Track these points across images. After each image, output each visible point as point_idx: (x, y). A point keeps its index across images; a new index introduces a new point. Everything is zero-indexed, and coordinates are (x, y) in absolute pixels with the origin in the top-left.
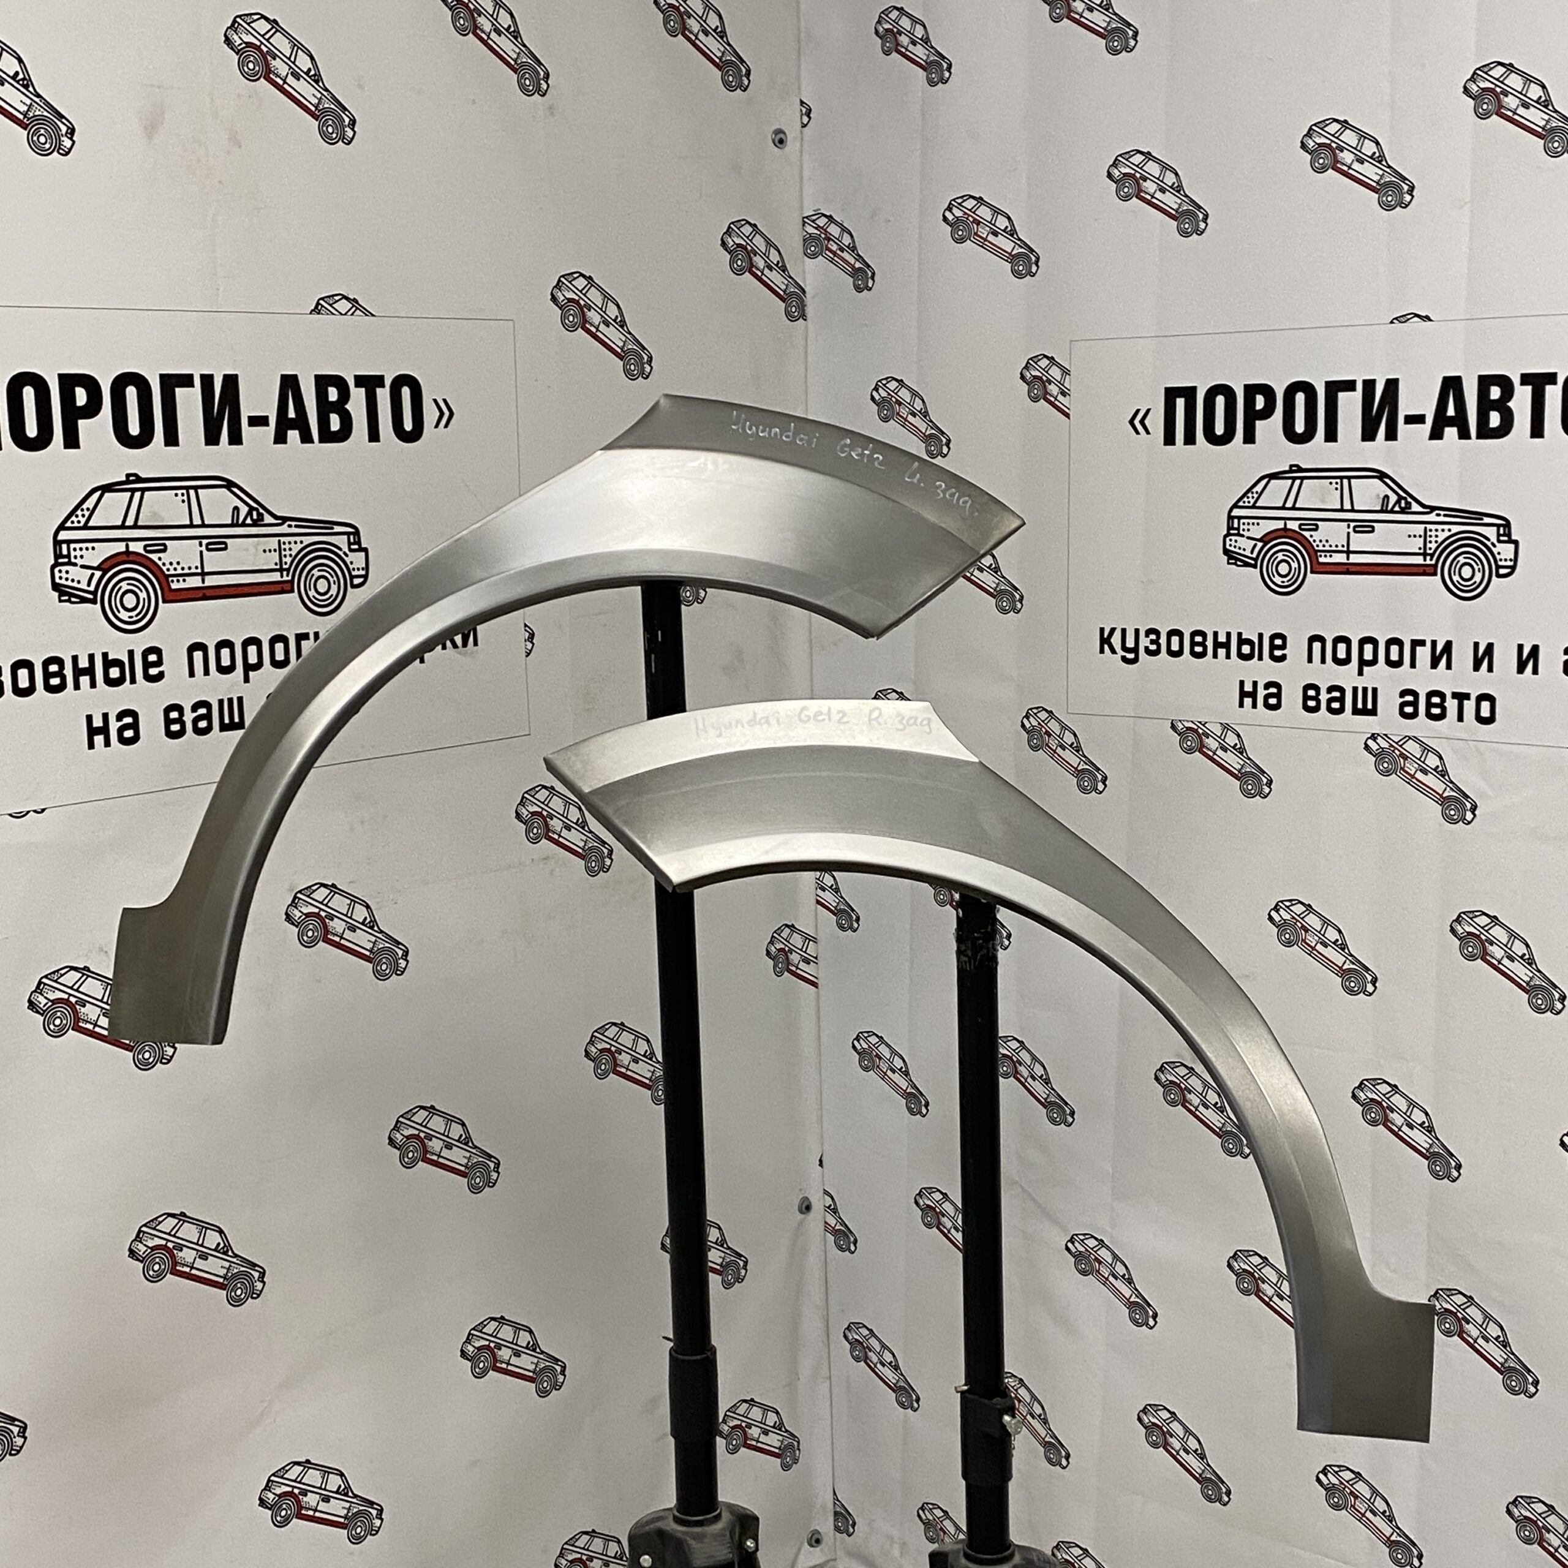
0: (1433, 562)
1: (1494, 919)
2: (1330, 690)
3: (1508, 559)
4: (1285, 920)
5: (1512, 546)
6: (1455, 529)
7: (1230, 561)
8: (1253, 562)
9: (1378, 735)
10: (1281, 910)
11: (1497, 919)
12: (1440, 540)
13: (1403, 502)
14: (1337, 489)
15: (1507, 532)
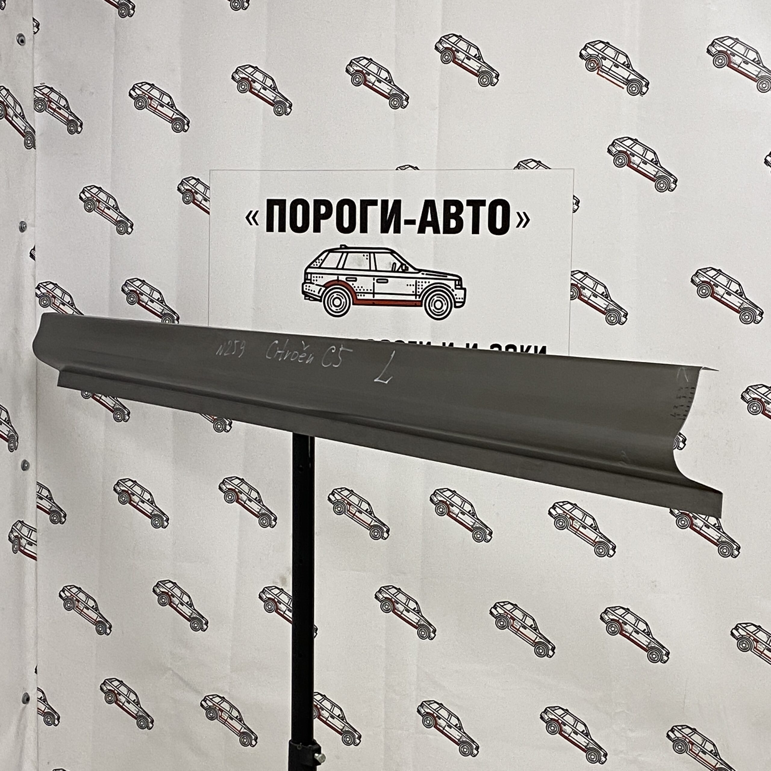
0: (420, 299)
3: (461, 298)
4: (338, 500)
5: (463, 291)
6: (432, 282)
7: (306, 298)
8: (319, 298)
10: (336, 494)
11: (455, 492)
12: (424, 287)
13: (404, 267)
14: (367, 259)
15: (460, 284)
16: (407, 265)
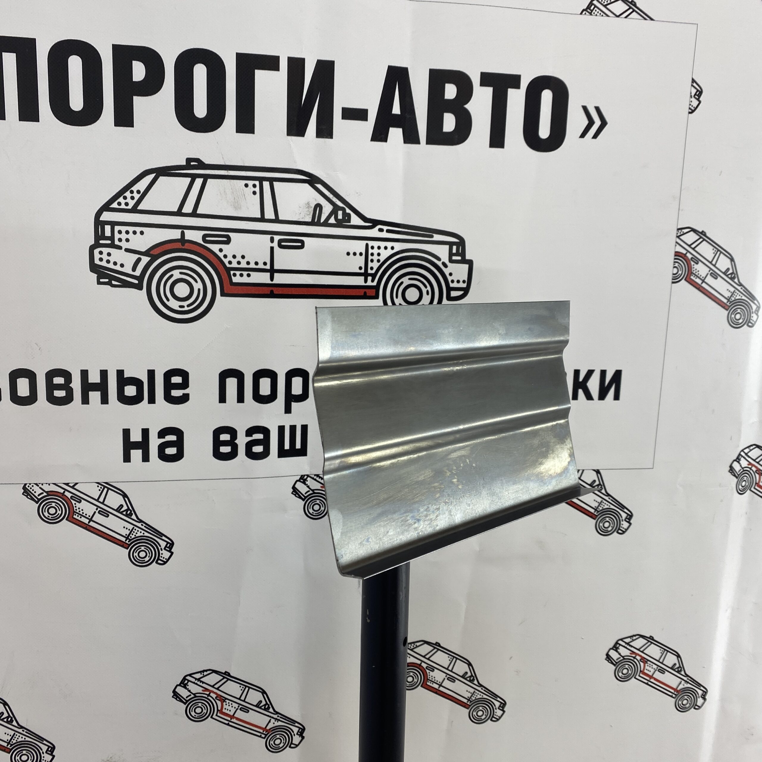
0: (375, 283)
1: (437, 646)
2: (250, 432)
3: (461, 281)
4: (194, 694)
5: (466, 266)
6: (398, 247)
7: (101, 280)
8: (136, 282)
9: (308, 476)
10: (189, 683)
11: (439, 645)
12: (382, 259)
13: (340, 213)
14: (254, 193)
15: (460, 252)
16: (348, 211)
